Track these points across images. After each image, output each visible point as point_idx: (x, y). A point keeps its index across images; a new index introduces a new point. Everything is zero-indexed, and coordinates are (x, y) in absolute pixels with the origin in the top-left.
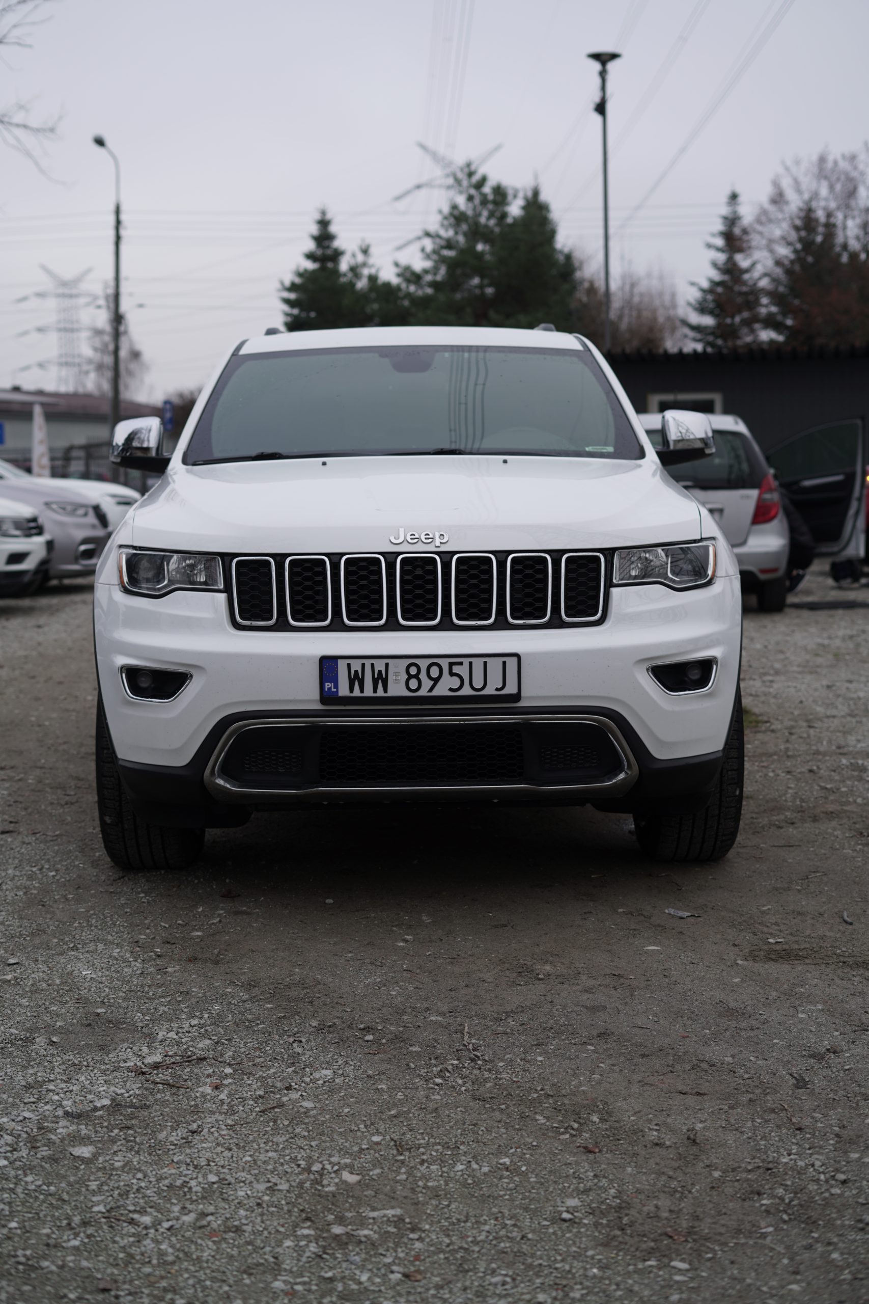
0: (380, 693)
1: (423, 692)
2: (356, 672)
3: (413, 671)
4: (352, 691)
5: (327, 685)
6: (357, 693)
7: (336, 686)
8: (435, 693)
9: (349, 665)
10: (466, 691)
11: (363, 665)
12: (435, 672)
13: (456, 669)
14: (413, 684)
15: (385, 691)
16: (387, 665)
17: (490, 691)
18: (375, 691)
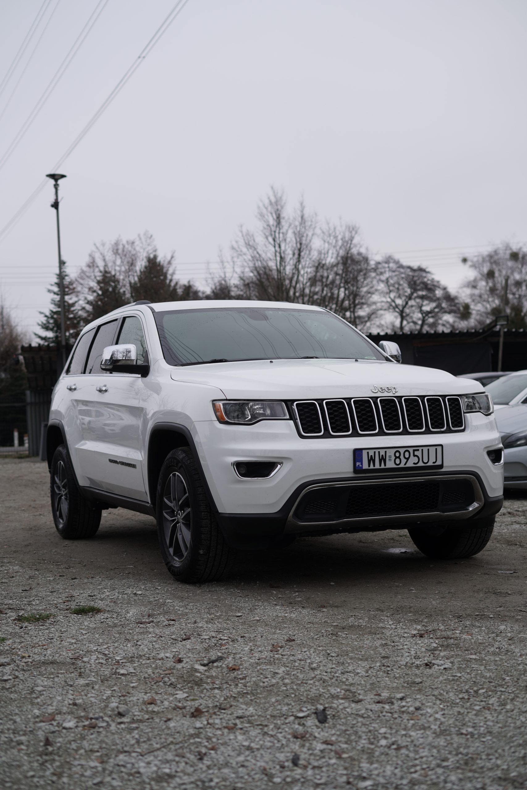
0: (383, 466)
1: (402, 465)
2: (371, 456)
3: (397, 455)
4: (369, 466)
5: (358, 464)
6: (372, 467)
7: (362, 464)
8: (407, 465)
9: (368, 453)
10: (421, 464)
11: (375, 452)
12: (407, 455)
13: (416, 453)
14: (398, 461)
15: (385, 465)
16: (386, 452)
17: (430, 463)
18: (380, 465)
